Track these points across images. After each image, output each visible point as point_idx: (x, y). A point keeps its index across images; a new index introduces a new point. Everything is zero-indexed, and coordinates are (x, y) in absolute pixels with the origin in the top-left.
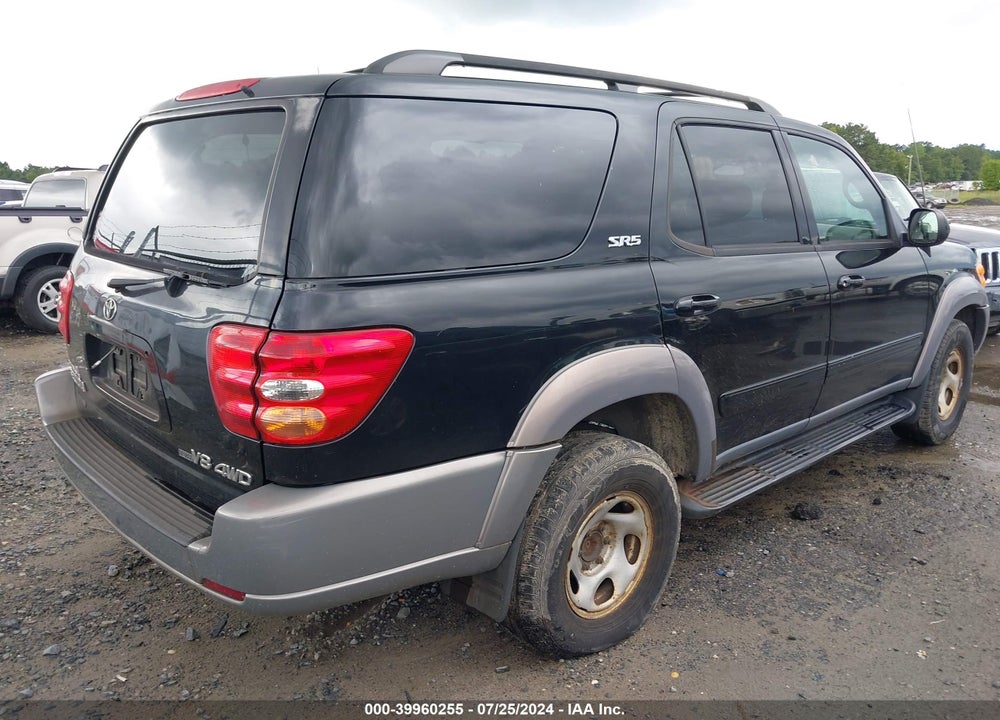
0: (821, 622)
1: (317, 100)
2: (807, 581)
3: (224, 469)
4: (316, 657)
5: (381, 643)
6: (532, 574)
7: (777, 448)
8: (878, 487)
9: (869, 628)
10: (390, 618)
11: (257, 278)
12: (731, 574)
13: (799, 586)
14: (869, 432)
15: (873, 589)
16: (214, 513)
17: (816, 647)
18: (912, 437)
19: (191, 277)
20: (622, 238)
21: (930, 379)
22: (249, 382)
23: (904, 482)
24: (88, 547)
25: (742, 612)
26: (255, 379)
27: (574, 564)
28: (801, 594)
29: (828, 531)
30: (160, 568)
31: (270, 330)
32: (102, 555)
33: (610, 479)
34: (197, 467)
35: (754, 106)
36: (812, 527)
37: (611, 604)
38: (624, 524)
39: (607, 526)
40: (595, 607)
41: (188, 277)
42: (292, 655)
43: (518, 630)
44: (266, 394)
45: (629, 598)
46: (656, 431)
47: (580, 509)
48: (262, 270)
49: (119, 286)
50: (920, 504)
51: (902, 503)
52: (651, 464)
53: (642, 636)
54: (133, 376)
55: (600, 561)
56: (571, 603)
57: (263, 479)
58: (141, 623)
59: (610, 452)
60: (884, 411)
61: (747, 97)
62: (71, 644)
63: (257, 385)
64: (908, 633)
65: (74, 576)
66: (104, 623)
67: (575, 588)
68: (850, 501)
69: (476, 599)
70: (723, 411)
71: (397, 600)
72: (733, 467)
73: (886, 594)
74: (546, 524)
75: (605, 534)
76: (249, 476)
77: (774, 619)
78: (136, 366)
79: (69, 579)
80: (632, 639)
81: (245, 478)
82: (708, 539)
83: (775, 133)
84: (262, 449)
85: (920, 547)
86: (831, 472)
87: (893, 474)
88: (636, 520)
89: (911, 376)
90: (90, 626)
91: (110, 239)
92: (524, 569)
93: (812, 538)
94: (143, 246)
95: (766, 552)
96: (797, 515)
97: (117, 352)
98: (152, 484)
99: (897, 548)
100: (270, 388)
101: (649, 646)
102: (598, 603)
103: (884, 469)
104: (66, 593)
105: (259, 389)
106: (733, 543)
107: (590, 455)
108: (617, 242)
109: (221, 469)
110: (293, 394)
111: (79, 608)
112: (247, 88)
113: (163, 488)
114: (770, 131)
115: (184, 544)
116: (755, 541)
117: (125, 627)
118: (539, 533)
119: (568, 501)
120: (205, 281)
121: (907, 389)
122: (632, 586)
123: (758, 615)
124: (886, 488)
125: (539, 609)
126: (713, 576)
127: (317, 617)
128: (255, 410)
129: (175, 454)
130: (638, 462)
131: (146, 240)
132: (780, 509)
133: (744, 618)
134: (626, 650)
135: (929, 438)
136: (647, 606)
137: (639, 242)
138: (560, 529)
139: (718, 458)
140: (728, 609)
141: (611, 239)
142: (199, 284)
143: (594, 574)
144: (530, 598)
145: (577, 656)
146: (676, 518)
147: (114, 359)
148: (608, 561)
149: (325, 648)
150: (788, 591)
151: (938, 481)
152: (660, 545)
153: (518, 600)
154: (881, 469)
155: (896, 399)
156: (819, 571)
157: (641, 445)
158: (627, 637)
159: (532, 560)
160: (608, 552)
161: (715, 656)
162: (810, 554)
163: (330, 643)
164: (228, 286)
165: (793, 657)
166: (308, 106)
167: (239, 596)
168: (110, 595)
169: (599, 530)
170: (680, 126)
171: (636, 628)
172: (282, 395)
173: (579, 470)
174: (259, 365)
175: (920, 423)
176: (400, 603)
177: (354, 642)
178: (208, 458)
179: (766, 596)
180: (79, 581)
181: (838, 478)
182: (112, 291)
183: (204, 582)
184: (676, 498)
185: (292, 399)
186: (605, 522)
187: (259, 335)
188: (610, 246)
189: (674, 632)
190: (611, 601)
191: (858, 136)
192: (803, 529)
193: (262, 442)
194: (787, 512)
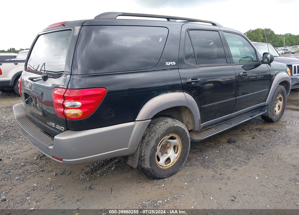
0: (230, 170)
1: (80, 27)
2: (229, 159)
3: (58, 127)
4: (88, 179)
5: (106, 176)
6: (145, 155)
7: (223, 123)
8: (255, 134)
9: (244, 171)
10: (110, 169)
11: (65, 75)
12: (207, 157)
13: (226, 161)
14: (252, 118)
15: (247, 161)
16: (54, 137)
17: (227, 176)
18: (267, 120)
19: (48, 76)
20: (170, 63)
21: (271, 103)
22: (62, 103)
23: (263, 132)
24: (29, 153)
25: (208, 168)
26: (63, 102)
27: (158, 153)
28: (226, 163)
29: (237, 146)
30: (48, 157)
31: (67, 89)
32: (33, 154)
33: (167, 130)
34: (51, 127)
35: (214, 24)
36: (233, 145)
37: (170, 165)
38: (173, 142)
39: (168, 144)
40: (165, 165)
41: (47, 76)
42: (82, 179)
43: (142, 171)
44: (66, 106)
45: (175, 163)
46: (184, 117)
47: (158, 138)
48: (66, 73)
49: (32, 79)
50: (266, 138)
51: (261, 138)
52: (180, 126)
53: (179, 174)
54: (36, 104)
55: (167, 153)
56: (157, 164)
57: (67, 129)
58: (42, 171)
59: (167, 122)
60: (257, 112)
61: (211, 22)
62: (23, 177)
63: (64, 103)
64: (254, 172)
65: (25, 160)
66: (32, 171)
67: (159, 160)
68: (246, 138)
69: (129, 162)
70: (202, 111)
71: (112, 165)
72: (209, 128)
73: (250, 162)
74: (148, 142)
75: (168, 145)
76: (64, 128)
77: (217, 169)
78: (37, 101)
79: (24, 160)
80: (176, 175)
81: (63, 129)
82: (202, 148)
83: (219, 32)
84: (66, 121)
85: (263, 150)
86: (242, 130)
87: (260, 130)
88: (177, 141)
89: (266, 102)
90: (28, 172)
91: (33, 67)
92: (143, 154)
93: (232, 148)
94: (41, 69)
95: (218, 152)
96: (229, 142)
97: (32, 97)
98: (41, 132)
99: (256, 150)
100: (68, 104)
101: (180, 176)
102: (166, 164)
103: (258, 129)
104: (22, 164)
105: (64, 105)
106: (209, 150)
107: (162, 123)
108: (168, 64)
109: (57, 127)
110: (74, 106)
111: (26, 168)
112: (63, 24)
113: (44, 133)
114: (218, 31)
115: (47, 147)
116: (215, 149)
117: (38, 172)
118: (146, 144)
119: (155, 135)
120: (51, 76)
121: (264, 106)
122: (176, 160)
123: (212, 168)
124: (257, 134)
125: (147, 165)
126: (202, 158)
127: (90, 170)
128: (64, 110)
129: (46, 124)
130: (176, 125)
131: (42, 67)
132: (225, 140)
133: (209, 169)
134: (173, 177)
135: (272, 120)
136: (180, 165)
137: (175, 64)
138: (153, 143)
139: (201, 125)
140: (204, 167)
141: (166, 63)
142: (51, 78)
143: (165, 157)
144: (144, 162)
145: (159, 179)
146: (189, 141)
147: (32, 99)
148: (169, 153)
149: (91, 177)
150: (222, 162)
151: (273, 132)
152: (184, 148)
153: (141, 163)
154: (257, 129)
155: (261, 108)
156: (232, 157)
157: (177, 121)
158: (174, 174)
159: (145, 152)
160: (169, 150)
161: (198, 179)
162: (231, 152)
163: (92, 176)
164: (57, 78)
165: (220, 179)
166: (77, 28)
167: (61, 160)
168: (34, 164)
169: (166, 144)
170: (188, 31)
171: (177, 172)
172: (71, 106)
173: (158, 127)
174: (64, 98)
175: (269, 116)
176: (113, 166)
177: (99, 176)
178: (54, 124)
179: (216, 163)
180: (26, 161)
181: (243, 132)
182: (30, 81)
183: (53, 157)
184: (188, 136)
185: (74, 107)
186: (168, 142)
187: (64, 90)
188: (166, 65)
189: (188, 173)
190: (170, 164)
191: (268, 32)
192: (230, 146)
193: (66, 119)
194: (227, 141)
